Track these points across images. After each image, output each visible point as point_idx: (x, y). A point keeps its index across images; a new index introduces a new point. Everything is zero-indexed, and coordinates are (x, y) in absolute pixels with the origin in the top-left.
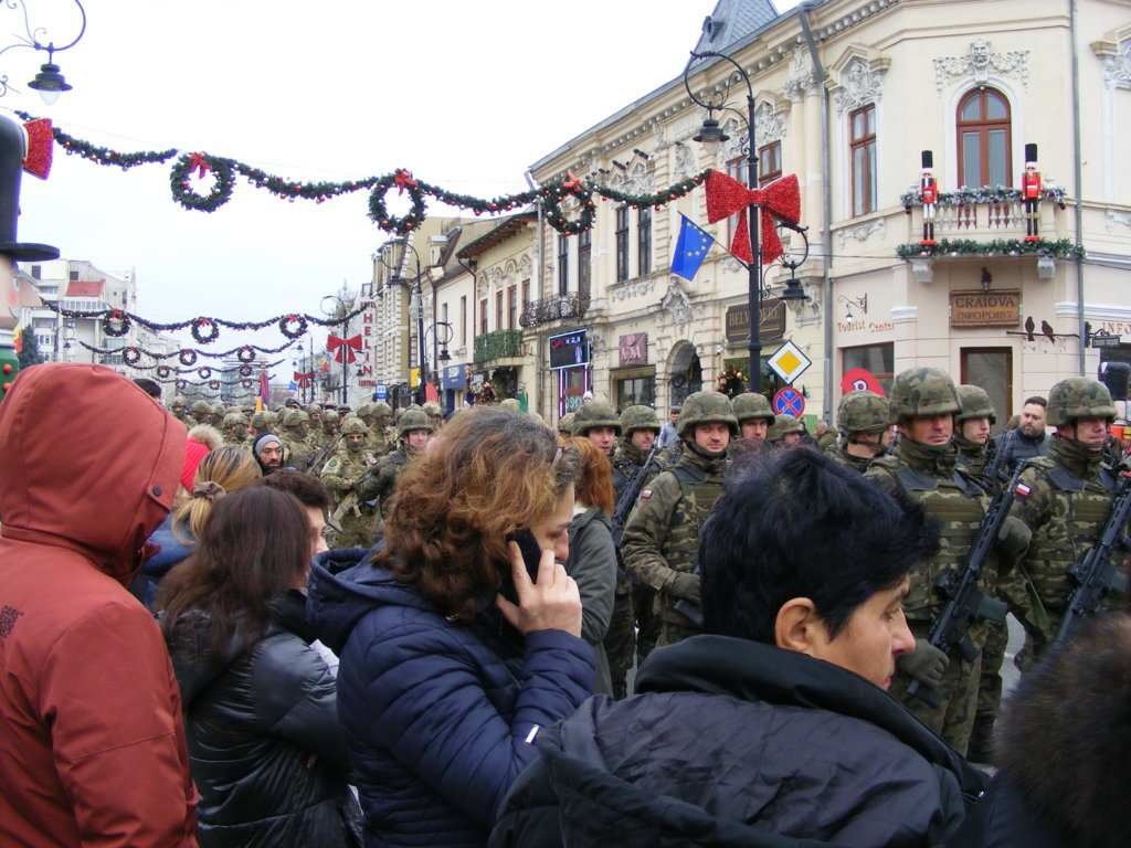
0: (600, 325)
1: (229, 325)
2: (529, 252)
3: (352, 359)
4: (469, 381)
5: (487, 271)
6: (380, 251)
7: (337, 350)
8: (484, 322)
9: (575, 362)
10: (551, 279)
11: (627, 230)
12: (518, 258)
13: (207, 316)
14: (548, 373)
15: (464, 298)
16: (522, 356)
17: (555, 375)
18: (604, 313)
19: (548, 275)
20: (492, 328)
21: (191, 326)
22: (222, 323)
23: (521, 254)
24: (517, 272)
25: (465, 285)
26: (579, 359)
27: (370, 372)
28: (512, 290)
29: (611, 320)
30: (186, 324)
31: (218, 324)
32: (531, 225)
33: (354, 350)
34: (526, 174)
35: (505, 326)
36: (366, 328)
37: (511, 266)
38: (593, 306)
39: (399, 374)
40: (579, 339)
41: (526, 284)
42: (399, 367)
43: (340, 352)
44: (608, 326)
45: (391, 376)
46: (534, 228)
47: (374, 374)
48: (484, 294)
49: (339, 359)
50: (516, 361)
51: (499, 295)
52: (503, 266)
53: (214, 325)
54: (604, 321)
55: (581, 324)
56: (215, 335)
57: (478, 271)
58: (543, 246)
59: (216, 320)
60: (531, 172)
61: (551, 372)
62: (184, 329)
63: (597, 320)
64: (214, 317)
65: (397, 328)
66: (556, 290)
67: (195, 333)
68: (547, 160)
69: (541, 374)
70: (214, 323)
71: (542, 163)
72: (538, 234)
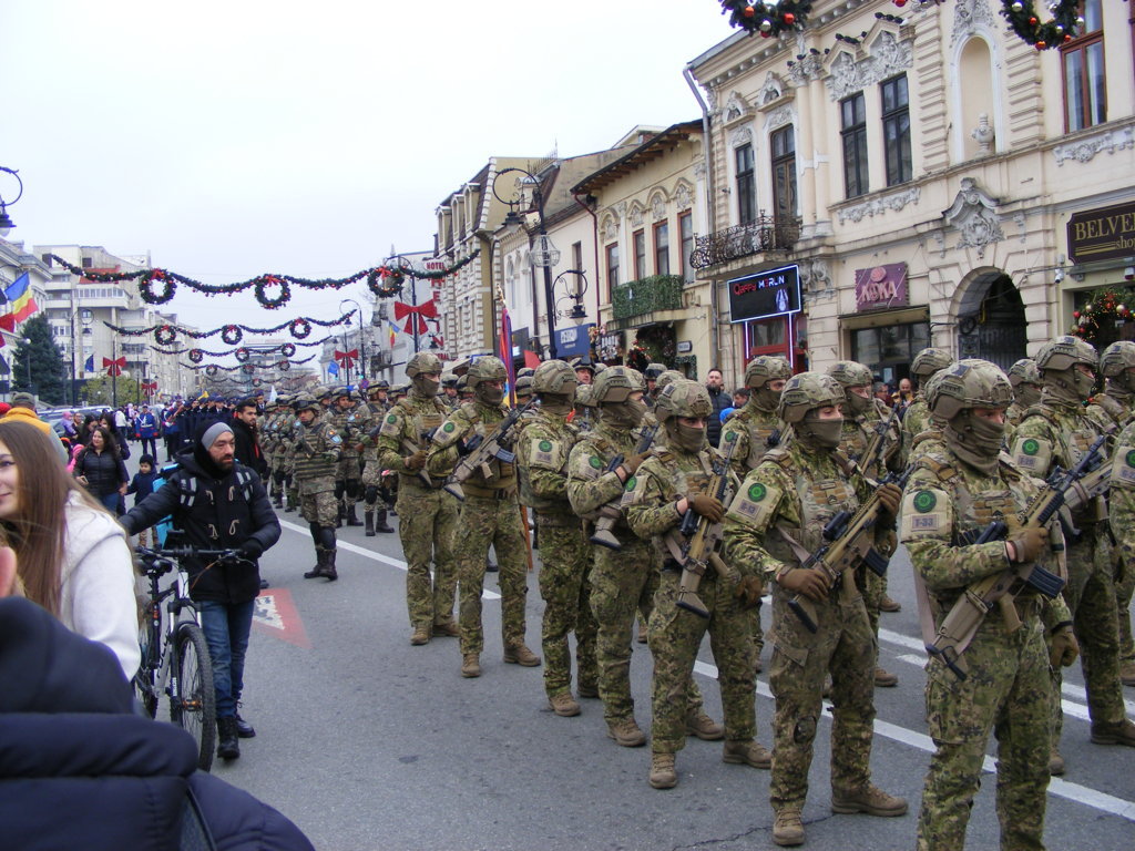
0: (823, 257)
1: (303, 283)
2: (690, 174)
3: (424, 329)
4: (594, 345)
5: (616, 207)
6: (446, 203)
7: (406, 318)
8: (612, 271)
9: (775, 308)
10: (726, 205)
11: (864, 125)
12: (670, 185)
13: (274, 273)
14: (728, 327)
15: (577, 246)
16: (682, 308)
17: (737, 330)
18: (828, 242)
19: (722, 201)
20: (626, 276)
21: (254, 287)
22: (294, 281)
23: (675, 178)
24: (668, 202)
25: (580, 229)
26: (782, 306)
27: (442, 344)
28: (660, 227)
29: (840, 249)
30: (248, 285)
31: (289, 283)
32: (693, 137)
33: (425, 319)
34: (685, 73)
35: (649, 270)
36: (435, 293)
37: (657, 195)
38: (806, 233)
39: (481, 344)
40: (781, 280)
41: (684, 217)
42: (481, 336)
43: (409, 321)
44: (835, 258)
45: (470, 347)
46: (698, 141)
47: (446, 347)
48: (611, 237)
49: (408, 329)
50: (678, 315)
51: (638, 235)
52: (643, 198)
53: (284, 285)
54: (830, 251)
55: (790, 258)
56: (286, 296)
57: (600, 209)
58: (712, 164)
59: (286, 277)
60: (692, 69)
61: (732, 326)
62: (246, 290)
63: (821, 251)
64: (283, 274)
65: (476, 290)
66: (734, 220)
67: (260, 295)
68: (721, 49)
69: (716, 331)
70: (283, 281)
71: (708, 56)
72: (704, 150)
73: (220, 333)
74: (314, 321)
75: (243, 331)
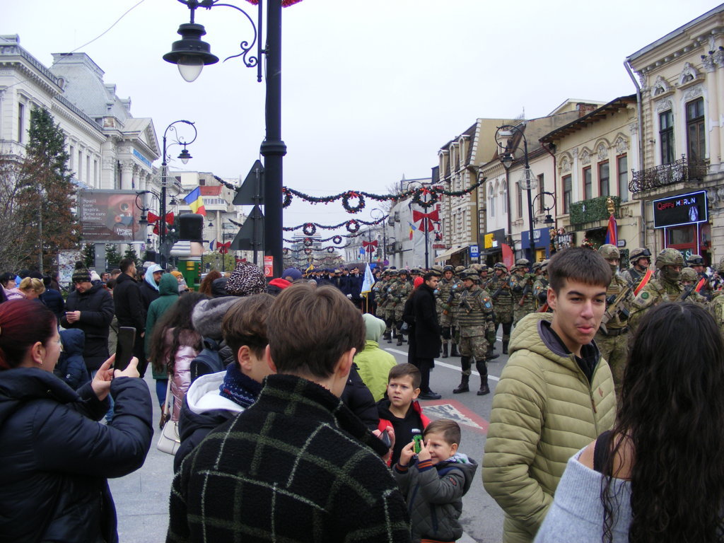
1: (373, 197)
2: (626, 131)
3: (432, 228)
4: (553, 241)
5: (571, 152)
6: (445, 148)
7: (420, 221)
9: (688, 220)
10: (652, 151)
12: (611, 137)
13: (355, 190)
14: (652, 231)
15: (541, 177)
16: (619, 218)
17: (659, 233)
19: (649, 148)
20: (577, 196)
21: (341, 199)
22: (367, 195)
23: (615, 134)
24: (610, 148)
25: (543, 165)
26: (693, 218)
27: (441, 238)
28: (603, 165)
30: (338, 197)
31: (364, 196)
32: (630, 106)
33: (432, 222)
34: (625, 64)
35: (595, 193)
37: (601, 144)
38: (712, 170)
39: (469, 239)
40: (693, 200)
41: (621, 158)
42: (469, 234)
43: (422, 223)
45: (461, 240)
46: (633, 109)
47: (444, 240)
48: (566, 171)
49: (421, 228)
51: (586, 170)
52: (591, 145)
53: (361, 198)
55: (702, 186)
56: (362, 205)
57: (558, 152)
58: (643, 123)
59: (362, 193)
60: (629, 61)
61: (655, 230)
62: (336, 201)
64: (361, 191)
65: (467, 204)
66: (657, 161)
67: (345, 204)
69: (644, 233)
70: (361, 196)
71: (642, 53)
72: (637, 114)
73: (302, 228)
74: (361, 222)
75: (317, 228)
